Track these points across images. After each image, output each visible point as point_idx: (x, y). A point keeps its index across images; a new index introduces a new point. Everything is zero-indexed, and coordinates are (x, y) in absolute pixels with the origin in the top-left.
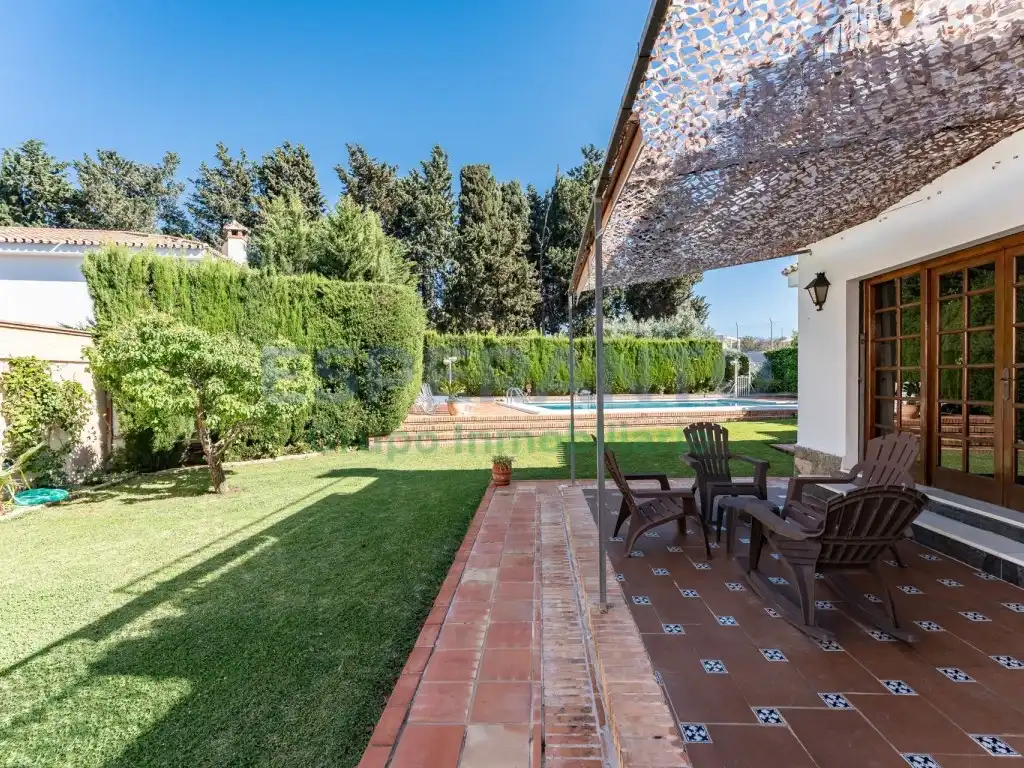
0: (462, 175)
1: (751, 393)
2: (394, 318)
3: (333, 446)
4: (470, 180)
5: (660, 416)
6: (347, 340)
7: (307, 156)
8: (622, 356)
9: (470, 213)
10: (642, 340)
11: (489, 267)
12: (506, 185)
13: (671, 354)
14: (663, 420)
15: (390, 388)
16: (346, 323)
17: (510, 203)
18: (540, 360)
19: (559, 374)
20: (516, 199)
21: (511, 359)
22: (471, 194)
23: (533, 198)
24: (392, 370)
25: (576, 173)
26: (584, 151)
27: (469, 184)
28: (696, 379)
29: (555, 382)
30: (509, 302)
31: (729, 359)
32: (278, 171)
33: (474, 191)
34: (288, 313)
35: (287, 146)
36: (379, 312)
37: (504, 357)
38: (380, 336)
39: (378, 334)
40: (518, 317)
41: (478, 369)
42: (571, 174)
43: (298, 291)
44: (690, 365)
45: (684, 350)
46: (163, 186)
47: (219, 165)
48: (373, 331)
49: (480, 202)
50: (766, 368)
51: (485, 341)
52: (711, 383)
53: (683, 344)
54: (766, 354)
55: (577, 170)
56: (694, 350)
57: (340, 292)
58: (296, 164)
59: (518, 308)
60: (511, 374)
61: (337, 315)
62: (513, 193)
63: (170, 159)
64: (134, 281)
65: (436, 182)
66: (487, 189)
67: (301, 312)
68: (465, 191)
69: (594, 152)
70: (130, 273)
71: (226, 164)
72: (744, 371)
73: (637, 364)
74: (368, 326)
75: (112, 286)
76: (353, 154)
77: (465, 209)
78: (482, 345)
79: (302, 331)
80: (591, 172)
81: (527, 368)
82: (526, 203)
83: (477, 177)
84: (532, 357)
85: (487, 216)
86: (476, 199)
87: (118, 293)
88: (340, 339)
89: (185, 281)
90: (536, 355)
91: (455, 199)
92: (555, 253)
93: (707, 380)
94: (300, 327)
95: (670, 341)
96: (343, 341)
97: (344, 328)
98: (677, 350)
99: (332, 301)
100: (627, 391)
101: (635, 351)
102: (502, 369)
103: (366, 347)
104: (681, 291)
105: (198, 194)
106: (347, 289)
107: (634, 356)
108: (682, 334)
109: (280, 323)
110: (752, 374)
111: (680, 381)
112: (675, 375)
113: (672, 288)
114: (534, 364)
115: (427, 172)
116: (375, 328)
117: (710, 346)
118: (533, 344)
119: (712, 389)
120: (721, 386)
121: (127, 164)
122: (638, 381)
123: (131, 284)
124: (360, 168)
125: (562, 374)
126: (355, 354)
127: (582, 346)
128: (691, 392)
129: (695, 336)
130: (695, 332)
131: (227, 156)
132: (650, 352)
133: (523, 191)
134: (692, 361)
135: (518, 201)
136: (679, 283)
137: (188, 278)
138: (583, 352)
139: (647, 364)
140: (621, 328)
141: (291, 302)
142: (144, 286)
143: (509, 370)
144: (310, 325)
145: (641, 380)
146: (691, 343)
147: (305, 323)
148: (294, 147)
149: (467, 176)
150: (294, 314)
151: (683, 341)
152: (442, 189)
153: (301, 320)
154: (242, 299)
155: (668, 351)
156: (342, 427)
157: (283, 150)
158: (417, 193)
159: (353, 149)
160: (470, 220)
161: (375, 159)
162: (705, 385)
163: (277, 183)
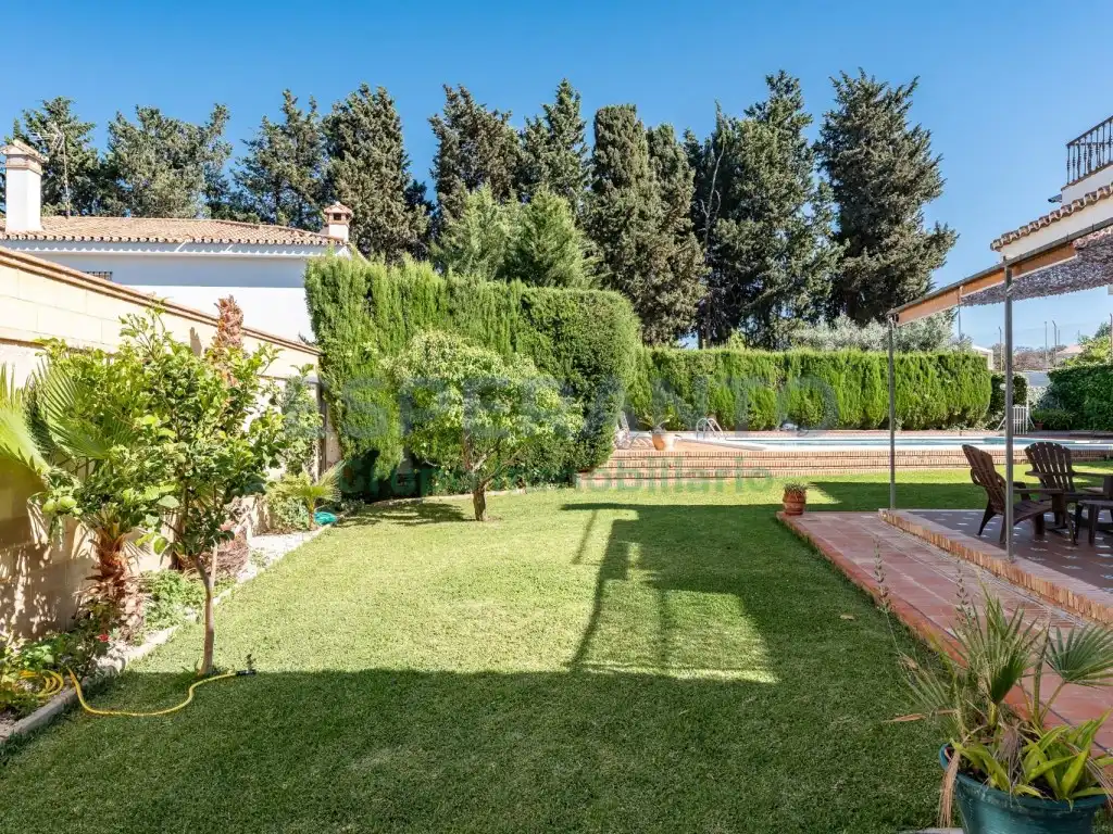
0: (597, 121)
1: (1029, 430)
2: (611, 332)
3: (535, 481)
4: (609, 127)
5: (922, 455)
6: (559, 357)
7: (390, 103)
8: (843, 376)
9: (607, 174)
10: (869, 353)
11: (641, 248)
12: (655, 130)
13: (913, 375)
14: (927, 460)
15: (601, 415)
16: (557, 338)
17: (661, 157)
18: (729, 382)
19: (754, 402)
20: (669, 152)
21: (691, 380)
22: (610, 148)
23: (693, 148)
24: (607, 393)
25: (758, 112)
26: (770, 80)
27: (607, 134)
28: (949, 409)
29: (750, 412)
30: (665, 298)
31: (996, 381)
32: (354, 124)
33: (613, 143)
34: (495, 327)
35: (364, 91)
36: (595, 325)
37: (682, 375)
38: (596, 353)
39: (593, 351)
40: (678, 321)
41: (645, 393)
42: (750, 113)
43: (504, 301)
44: (939, 390)
45: (931, 370)
46: (207, 150)
47: (281, 120)
48: (587, 347)
49: (624, 157)
50: (1052, 393)
51: (655, 356)
52: (970, 415)
53: (930, 359)
54: (1051, 375)
55: (759, 108)
56: (946, 369)
57: (548, 301)
58: (377, 115)
59: (678, 307)
60: (690, 401)
61: (546, 328)
62: (665, 143)
63: (219, 114)
64: (355, 294)
65: (565, 133)
66: (631, 139)
67: (509, 325)
68: (601, 143)
69: (784, 81)
70: (351, 285)
71: (291, 118)
72: (1019, 397)
73: (864, 387)
74: (581, 343)
75: (336, 301)
76: (453, 99)
77: (602, 168)
78: (651, 362)
79: (511, 348)
80: (781, 109)
81: (711, 394)
82: (683, 156)
83: (619, 123)
84: (718, 378)
85: (633, 179)
86: (617, 154)
87: (341, 308)
88: (551, 356)
89: (397, 292)
90: (724, 375)
91: (588, 156)
92: (726, 227)
93: (965, 410)
94: (508, 342)
95: (909, 355)
96: (554, 359)
97: (555, 344)
98: (921, 368)
99: (540, 312)
100: (848, 426)
101: (861, 370)
102: (679, 393)
103: (580, 365)
104: (915, 280)
105: (251, 159)
106: (556, 298)
107: (860, 376)
108: (925, 346)
109: (489, 339)
110: (1031, 404)
111: (925, 413)
112: (917, 403)
113: (902, 277)
114: (721, 389)
115: (550, 121)
116: (590, 344)
117: (968, 363)
118: (720, 360)
119: (970, 425)
120: (984, 420)
121: (171, 124)
122: (865, 411)
123: (352, 298)
124: (459, 116)
125: (758, 402)
126: (566, 374)
127: (787, 363)
128: (940, 428)
129: (945, 348)
130: (945, 342)
131: (295, 109)
132: (882, 370)
133: (678, 139)
134: (943, 384)
135: (673, 154)
136: (913, 270)
137: (400, 289)
138: (787, 370)
139: (879, 388)
140: (837, 337)
141: (498, 315)
142: (362, 300)
143: (687, 395)
144: (519, 341)
145: (869, 410)
146: (941, 358)
147: (513, 337)
148: (373, 91)
149: (604, 122)
150: (502, 329)
151: (929, 355)
152: (573, 142)
153: (509, 335)
154: (451, 312)
155: (908, 369)
156: (547, 459)
157: (359, 96)
158: (540, 148)
159: (454, 93)
160: (609, 184)
161: (485, 103)
162: (961, 418)
163: (354, 143)
